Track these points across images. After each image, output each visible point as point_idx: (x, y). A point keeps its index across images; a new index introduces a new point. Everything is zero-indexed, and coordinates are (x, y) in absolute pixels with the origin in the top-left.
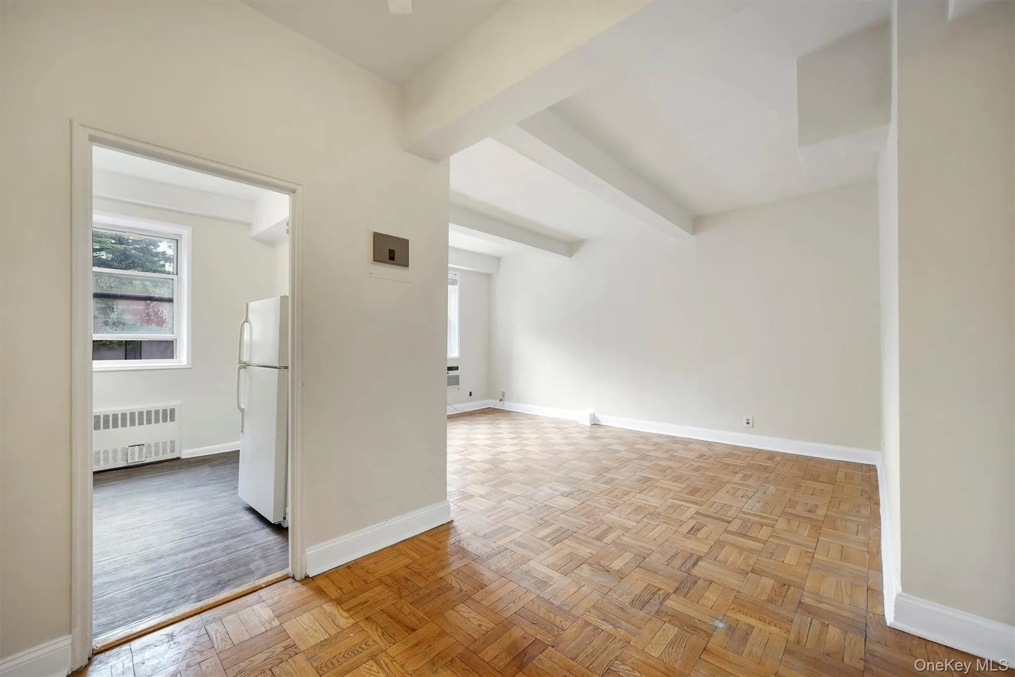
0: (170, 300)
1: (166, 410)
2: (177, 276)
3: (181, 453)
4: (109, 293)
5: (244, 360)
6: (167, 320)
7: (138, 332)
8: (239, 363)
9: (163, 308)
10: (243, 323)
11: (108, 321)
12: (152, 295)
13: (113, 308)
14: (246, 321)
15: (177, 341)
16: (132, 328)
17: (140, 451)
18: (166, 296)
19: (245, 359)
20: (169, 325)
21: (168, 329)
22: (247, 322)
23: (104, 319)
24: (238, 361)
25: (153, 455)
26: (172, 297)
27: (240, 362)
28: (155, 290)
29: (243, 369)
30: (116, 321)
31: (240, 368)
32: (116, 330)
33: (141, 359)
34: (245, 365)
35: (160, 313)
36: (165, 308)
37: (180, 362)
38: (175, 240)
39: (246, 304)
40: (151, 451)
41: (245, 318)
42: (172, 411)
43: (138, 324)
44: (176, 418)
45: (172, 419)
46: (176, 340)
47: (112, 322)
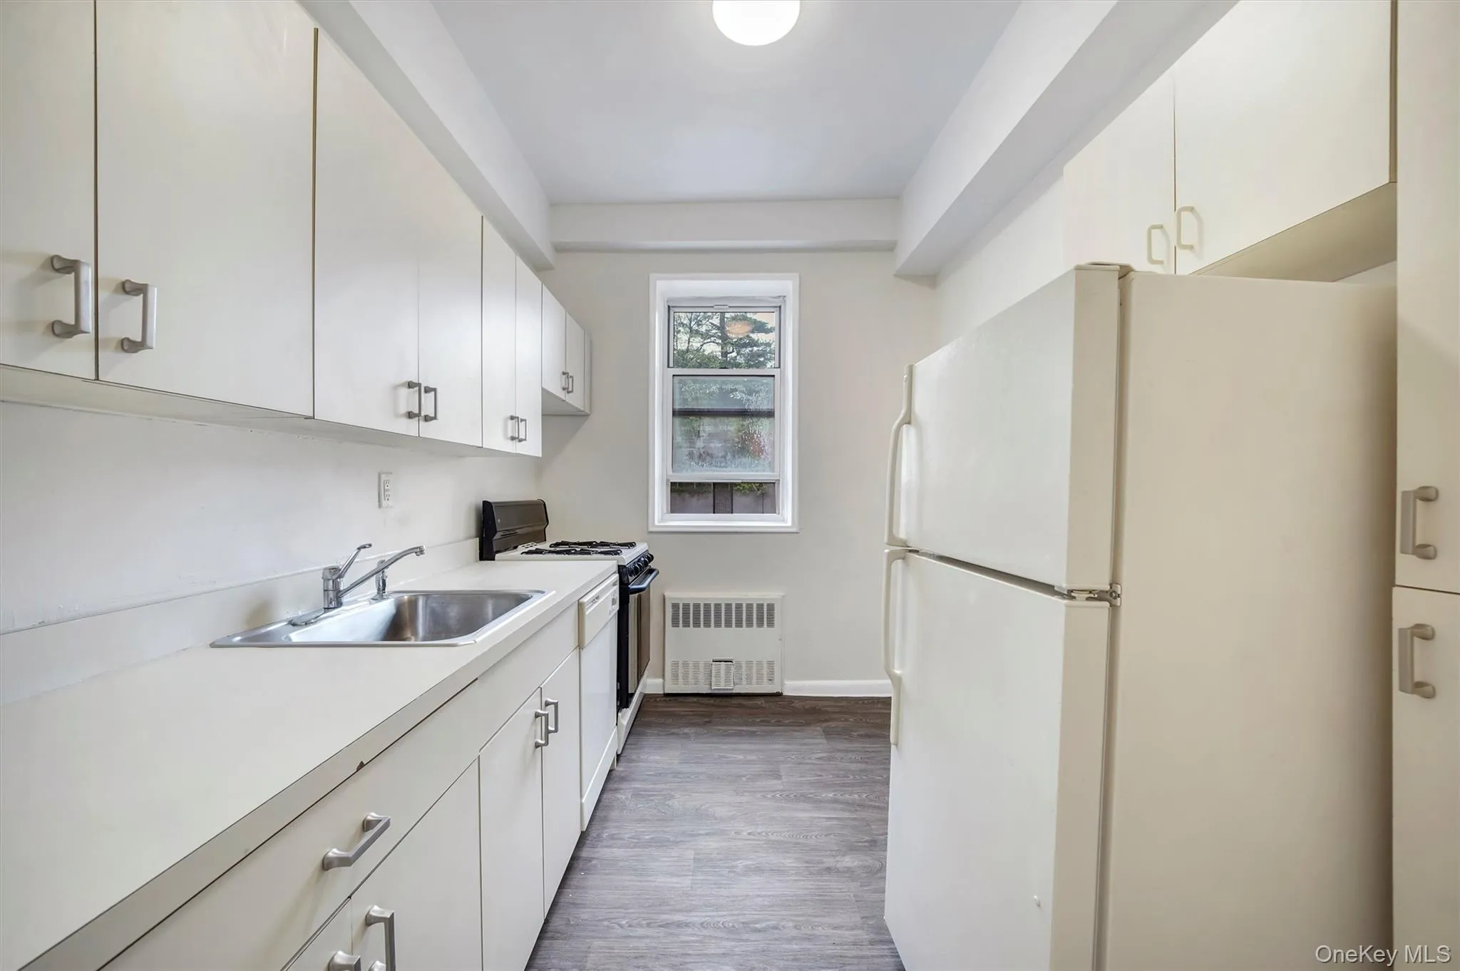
0: (770, 414)
1: (762, 605)
2: (779, 369)
3: (782, 684)
4: (695, 407)
5: (902, 535)
6: (766, 448)
7: (729, 469)
8: (889, 544)
9: (761, 428)
10: (900, 426)
11: (692, 452)
12: (746, 407)
13: (699, 432)
14: (908, 421)
15: (779, 483)
16: (723, 461)
17: (728, 671)
18: (765, 407)
19: (903, 531)
20: (769, 456)
21: (766, 463)
22: (909, 423)
23: (688, 449)
24: (886, 540)
25: (744, 682)
26: (770, 407)
27: (893, 540)
28: (750, 398)
29: (900, 561)
30: (702, 452)
31: (892, 557)
32: (703, 466)
33: (732, 513)
34: (907, 551)
35: (757, 437)
36: (762, 426)
37: (784, 521)
38: (776, 307)
39: (906, 370)
40: (741, 674)
41: (903, 411)
42: (771, 608)
43: (729, 457)
44: (776, 622)
45: (771, 624)
46: (779, 480)
47: (698, 454)
